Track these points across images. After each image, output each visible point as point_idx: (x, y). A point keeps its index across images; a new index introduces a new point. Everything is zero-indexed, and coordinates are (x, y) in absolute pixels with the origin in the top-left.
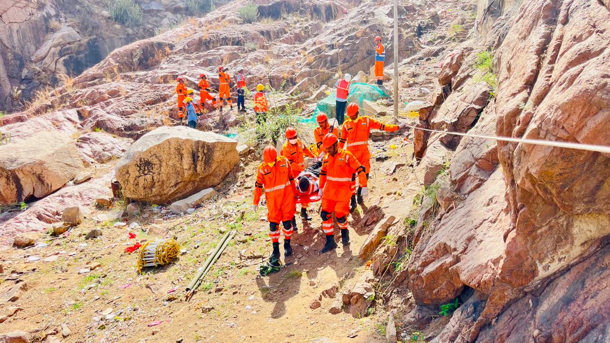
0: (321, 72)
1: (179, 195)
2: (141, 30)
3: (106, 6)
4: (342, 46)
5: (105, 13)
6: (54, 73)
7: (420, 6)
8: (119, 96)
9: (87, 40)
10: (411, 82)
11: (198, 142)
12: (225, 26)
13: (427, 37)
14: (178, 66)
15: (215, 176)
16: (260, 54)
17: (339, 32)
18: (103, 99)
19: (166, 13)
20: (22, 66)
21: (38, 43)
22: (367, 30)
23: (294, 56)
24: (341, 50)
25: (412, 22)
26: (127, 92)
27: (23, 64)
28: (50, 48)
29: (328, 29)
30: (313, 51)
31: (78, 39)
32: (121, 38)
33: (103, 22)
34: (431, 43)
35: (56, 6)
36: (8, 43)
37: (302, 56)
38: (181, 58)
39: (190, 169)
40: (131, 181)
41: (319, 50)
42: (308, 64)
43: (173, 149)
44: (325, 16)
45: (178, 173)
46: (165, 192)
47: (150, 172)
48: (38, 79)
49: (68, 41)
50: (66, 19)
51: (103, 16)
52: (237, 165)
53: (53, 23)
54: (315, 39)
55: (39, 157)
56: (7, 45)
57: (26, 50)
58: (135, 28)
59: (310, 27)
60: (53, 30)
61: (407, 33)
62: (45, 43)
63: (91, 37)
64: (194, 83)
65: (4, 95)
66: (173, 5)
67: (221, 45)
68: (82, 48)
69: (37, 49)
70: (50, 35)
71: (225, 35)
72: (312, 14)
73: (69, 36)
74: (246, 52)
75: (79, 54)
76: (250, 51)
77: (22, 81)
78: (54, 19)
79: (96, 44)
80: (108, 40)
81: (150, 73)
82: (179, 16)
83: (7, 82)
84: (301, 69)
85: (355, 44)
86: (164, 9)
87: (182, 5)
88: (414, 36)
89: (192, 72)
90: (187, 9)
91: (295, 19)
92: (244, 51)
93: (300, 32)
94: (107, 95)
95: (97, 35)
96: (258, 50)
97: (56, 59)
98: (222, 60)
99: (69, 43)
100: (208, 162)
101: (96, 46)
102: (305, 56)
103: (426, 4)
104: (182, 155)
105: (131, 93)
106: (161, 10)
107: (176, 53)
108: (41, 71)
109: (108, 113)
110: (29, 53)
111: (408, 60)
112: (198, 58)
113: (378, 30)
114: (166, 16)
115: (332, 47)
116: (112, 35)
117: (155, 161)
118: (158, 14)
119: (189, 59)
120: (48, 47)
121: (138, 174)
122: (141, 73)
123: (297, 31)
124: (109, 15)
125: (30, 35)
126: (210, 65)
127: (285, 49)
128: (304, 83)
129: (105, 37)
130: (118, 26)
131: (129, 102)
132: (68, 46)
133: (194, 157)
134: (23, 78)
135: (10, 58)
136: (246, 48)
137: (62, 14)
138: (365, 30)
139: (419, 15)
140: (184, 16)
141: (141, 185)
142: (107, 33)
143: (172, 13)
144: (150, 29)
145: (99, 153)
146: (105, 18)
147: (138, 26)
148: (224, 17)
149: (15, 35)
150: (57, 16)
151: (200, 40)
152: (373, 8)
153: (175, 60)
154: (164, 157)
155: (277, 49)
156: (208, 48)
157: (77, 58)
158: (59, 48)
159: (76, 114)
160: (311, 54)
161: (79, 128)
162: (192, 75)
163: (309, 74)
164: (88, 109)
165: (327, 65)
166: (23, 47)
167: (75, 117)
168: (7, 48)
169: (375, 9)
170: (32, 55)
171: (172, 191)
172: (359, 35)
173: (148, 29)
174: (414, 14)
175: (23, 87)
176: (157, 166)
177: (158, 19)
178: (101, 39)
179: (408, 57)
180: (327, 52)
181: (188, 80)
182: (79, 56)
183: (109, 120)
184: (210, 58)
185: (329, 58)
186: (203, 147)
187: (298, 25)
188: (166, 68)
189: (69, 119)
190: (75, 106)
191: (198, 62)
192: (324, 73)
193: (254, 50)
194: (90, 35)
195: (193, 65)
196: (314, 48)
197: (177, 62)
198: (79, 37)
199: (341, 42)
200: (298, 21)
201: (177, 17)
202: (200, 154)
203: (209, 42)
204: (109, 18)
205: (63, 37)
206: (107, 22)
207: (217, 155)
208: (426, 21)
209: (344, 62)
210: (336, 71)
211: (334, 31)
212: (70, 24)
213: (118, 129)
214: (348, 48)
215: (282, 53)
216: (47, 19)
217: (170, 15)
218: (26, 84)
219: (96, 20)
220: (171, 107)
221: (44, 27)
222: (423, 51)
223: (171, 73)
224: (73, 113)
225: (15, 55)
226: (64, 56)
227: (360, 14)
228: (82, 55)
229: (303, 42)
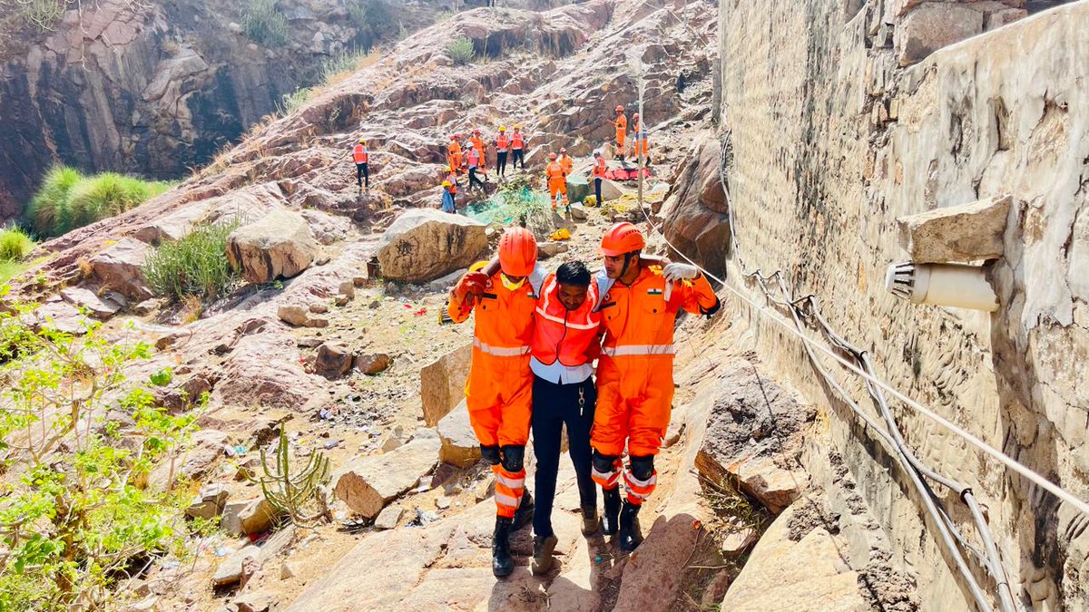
0: (558, 137)
1: (434, 275)
2: (287, 51)
3: (235, 16)
4: (583, 103)
5: (235, 26)
6: (175, 117)
7: (685, 43)
8: (322, 166)
9: (215, 69)
10: (663, 158)
11: (453, 225)
12: (432, 70)
13: (689, 92)
14: (384, 128)
15: (466, 258)
16: (481, 112)
17: (579, 82)
18: (306, 170)
19: (318, 24)
20: (130, 109)
21: (151, 75)
22: (616, 83)
23: (522, 113)
24: (582, 108)
25: (672, 69)
26: (331, 162)
27: (133, 105)
28: (169, 82)
29: (565, 75)
30: (546, 108)
31: (205, 68)
32: (259, 65)
33: (234, 40)
34: (693, 101)
35: (167, 16)
36: (112, 74)
37: (532, 113)
38: (385, 117)
39: (445, 251)
40: (392, 261)
41: (555, 107)
42: (541, 126)
43: (430, 232)
44: (558, 48)
45: (434, 254)
46: (422, 272)
47: (408, 252)
48: (156, 128)
49: (191, 71)
50: (182, 36)
51: (232, 31)
52: (486, 248)
53: (169, 44)
54: (548, 87)
55: (287, 237)
56: (112, 78)
57: (135, 84)
58: (279, 50)
59: (541, 70)
60: (169, 55)
61: (665, 87)
62: (159, 75)
63: (221, 65)
64: (407, 150)
65: (112, 149)
66: (328, 12)
67: (431, 99)
68: (210, 81)
69: (149, 82)
70: (165, 61)
71: (434, 84)
72: (541, 47)
73: (192, 63)
74: (464, 109)
75: (206, 90)
76: (468, 107)
77: (133, 130)
78: (167, 37)
79: (227, 74)
80: (242, 69)
81: (351, 136)
82: (337, 28)
83: (115, 131)
84: (532, 132)
85: (600, 101)
86: (315, 18)
87: (340, 10)
88: (674, 91)
89: (403, 136)
90: (348, 17)
91: (520, 56)
92: (462, 108)
93: (528, 76)
94: (309, 166)
95: (227, 61)
96: (479, 106)
97: (177, 97)
98: (436, 120)
99: (192, 74)
100: (460, 244)
101: (227, 77)
102: (536, 114)
103: (693, 40)
104: (438, 237)
105: (335, 162)
106: (311, 20)
107: (376, 109)
108: (159, 115)
109: (316, 187)
110: (139, 88)
111: (663, 124)
112: (407, 117)
113: (629, 83)
114: (318, 29)
115: (571, 103)
116: (247, 60)
117: (414, 242)
118: (308, 26)
119: (395, 119)
120: (165, 81)
121: (397, 255)
122: (341, 136)
123: (524, 75)
124: (241, 30)
125: (138, 62)
126: (421, 127)
127: (511, 103)
128: (538, 151)
129: (239, 64)
130: (253, 46)
131: (337, 174)
132: (191, 78)
133: (449, 239)
134: (134, 125)
135: (116, 97)
136: (463, 103)
137: (178, 30)
138: (613, 82)
139: (683, 58)
140: (344, 28)
141: (400, 265)
142: (242, 58)
143: (327, 23)
144: (299, 49)
145: (322, 233)
146: (236, 35)
147: (281, 46)
148: (428, 56)
149: (119, 63)
150: (171, 32)
151: (405, 91)
152: (624, 47)
153: (378, 119)
154: (422, 239)
155: (501, 103)
156: (415, 103)
157: (204, 96)
158: (180, 81)
159: (278, 188)
160: (544, 112)
161: (286, 204)
162: (404, 141)
163: (543, 140)
164: (292, 181)
165: (566, 127)
166: (130, 80)
167: (278, 192)
168: (111, 81)
169: (626, 49)
170: (144, 92)
171: (428, 271)
172: (605, 89)
173: (295, 49)
174: (678, 56)
175: (135, 138)
176: (415, 248)
177: (308, 33)
178: (233, 67)
179: (666, 120)
180: (565, 111)
181: (399, 147)
182: (205, 93)
183: (320, 195)
184: (422, 117)
185: (567, 119)
186: (457, 230)
187: (524, 66)
188: (369, 130)
189: (272, 194)
190: (273, 177)
191: (407, 122)
192: (561, 138)
193: (473, 105)
194: (219, 62)
195: (401, 126)
196: (547, 103)
197: (380, 121)
198: (204, 65)
199: (582, 97)
200: (524, 59)
201: (334, 29)
202: (454, 237)
203: (416, 94)
204: (241, 34)
205: (184, 65)
206: (238, 40)
207: (469, 237)
208: (690, 69)
209: (586, 124)
210: (577, 136)
211: (574, 80)
212: (190, 45)
213: (332, 206)
214: (591, 106)
215: (507, 109)
216: (158, 36)
217: (323, 25)
218: (140, 134)
219: (223, 37)
220: (387, 181)
221: (155, 49)
222: (684, 112)
223: (377, 136)
224: (273, 185)
225: (122, 91)
226: (187, 92)
227: (608, 56)
228: (210, 92)
229: (532, 91)
